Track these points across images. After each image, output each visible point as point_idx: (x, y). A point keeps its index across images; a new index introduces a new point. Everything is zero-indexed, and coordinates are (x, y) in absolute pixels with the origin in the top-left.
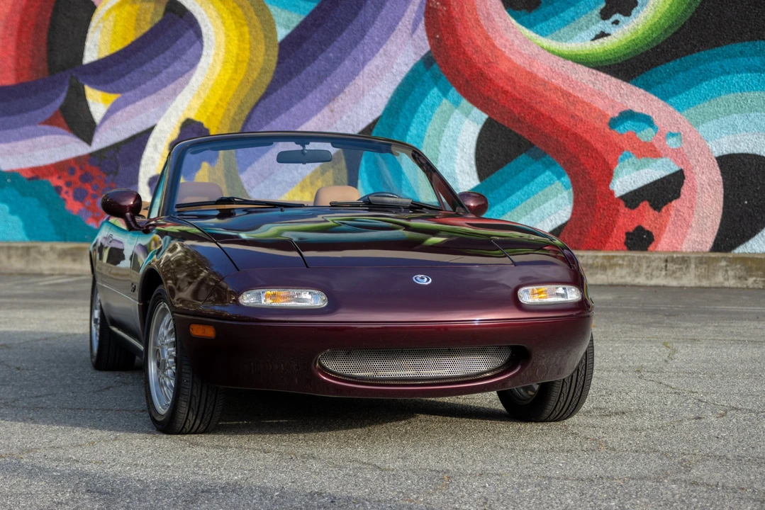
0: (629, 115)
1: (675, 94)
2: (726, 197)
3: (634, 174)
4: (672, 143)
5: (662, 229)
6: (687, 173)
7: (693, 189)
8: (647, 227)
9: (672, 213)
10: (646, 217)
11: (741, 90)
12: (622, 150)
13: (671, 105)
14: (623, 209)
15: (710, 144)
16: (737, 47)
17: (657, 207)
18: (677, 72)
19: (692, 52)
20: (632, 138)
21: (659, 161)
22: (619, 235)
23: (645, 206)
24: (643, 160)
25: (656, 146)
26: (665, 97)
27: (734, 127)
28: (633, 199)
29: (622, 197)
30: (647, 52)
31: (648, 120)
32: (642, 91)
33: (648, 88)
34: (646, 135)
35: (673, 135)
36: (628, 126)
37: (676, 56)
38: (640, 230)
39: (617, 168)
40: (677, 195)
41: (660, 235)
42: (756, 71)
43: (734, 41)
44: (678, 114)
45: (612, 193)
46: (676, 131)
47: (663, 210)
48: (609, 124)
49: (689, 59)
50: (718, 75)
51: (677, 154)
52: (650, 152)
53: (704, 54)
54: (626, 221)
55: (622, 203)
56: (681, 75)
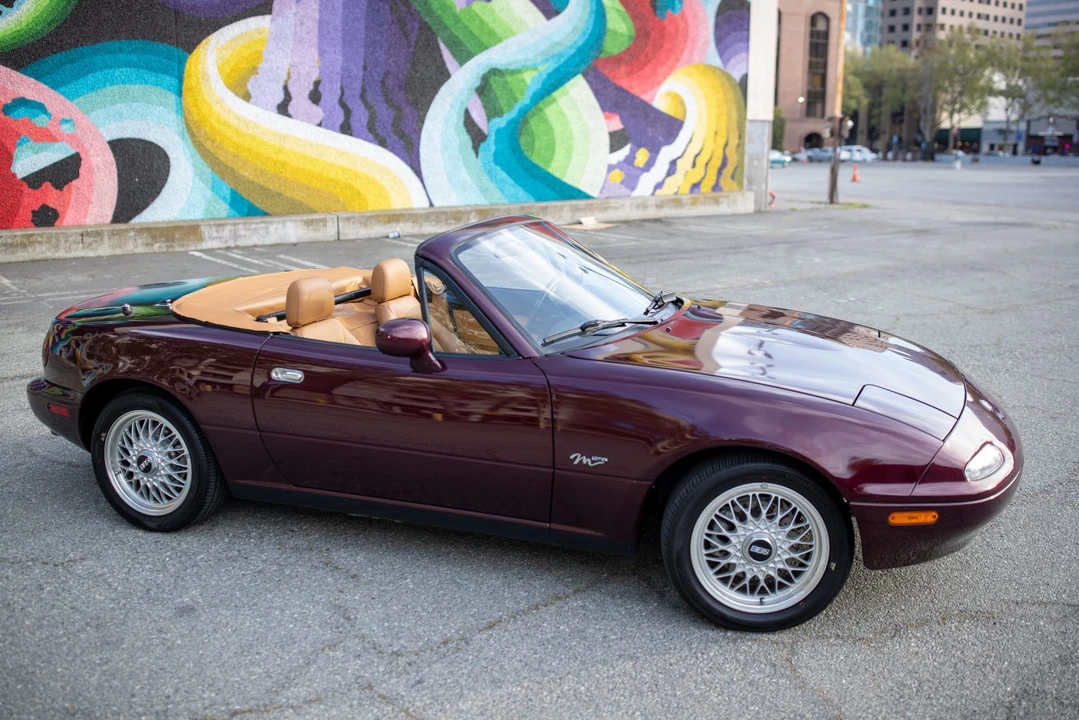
0: (22, 102)
1: (64, 84)
2: (119, 176)
3: (34, 157)
4: (66, 128)
5: (66, 205)
6: (83, 156)
7: (90, 170)
8: (51, 205)
9: (74, 191)
10: (50, 196)
11: (123, 82)
12: (18, 135)
13: (62, 93)
14: (26, 189)
15: (101, 130)
16: (116, 44)
17: (59, 186)
18: (64, 64)
19: (76, 46)
20: (27, 123)
21: (57, 145)
22: (25, 213)
23: (47, 185)
24: (41, 144)
25: (52, 131)
26: (55, 86)
27: (121, 115)
28: (36, 180)
29: (24, 179)
30: (33, 44)
31: (42, 108)
32: (32, 80)
33: (38, 77)
34: (41, 121)
35: (66, 121)
36: (21, 113)
37: (61, 49)
38: (45, 208)
39: (16, 153)
40: (76, 175)
41: (64, 212)
42: (134, 67)
43: (112, 38)
44: (68, 102)
45: (14, 175)
46: (68, 118)
47: (65, 188)
48: (3, 110)
49: (74, 52)
50: (101, 69)
51: (72, 139)
52: (46, 137)
53: (86, 49)
54: (31, 200)
55: (25, 185)
56: (68, 66)
